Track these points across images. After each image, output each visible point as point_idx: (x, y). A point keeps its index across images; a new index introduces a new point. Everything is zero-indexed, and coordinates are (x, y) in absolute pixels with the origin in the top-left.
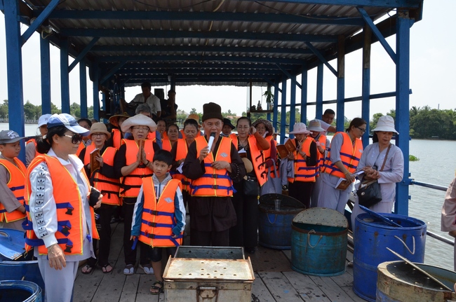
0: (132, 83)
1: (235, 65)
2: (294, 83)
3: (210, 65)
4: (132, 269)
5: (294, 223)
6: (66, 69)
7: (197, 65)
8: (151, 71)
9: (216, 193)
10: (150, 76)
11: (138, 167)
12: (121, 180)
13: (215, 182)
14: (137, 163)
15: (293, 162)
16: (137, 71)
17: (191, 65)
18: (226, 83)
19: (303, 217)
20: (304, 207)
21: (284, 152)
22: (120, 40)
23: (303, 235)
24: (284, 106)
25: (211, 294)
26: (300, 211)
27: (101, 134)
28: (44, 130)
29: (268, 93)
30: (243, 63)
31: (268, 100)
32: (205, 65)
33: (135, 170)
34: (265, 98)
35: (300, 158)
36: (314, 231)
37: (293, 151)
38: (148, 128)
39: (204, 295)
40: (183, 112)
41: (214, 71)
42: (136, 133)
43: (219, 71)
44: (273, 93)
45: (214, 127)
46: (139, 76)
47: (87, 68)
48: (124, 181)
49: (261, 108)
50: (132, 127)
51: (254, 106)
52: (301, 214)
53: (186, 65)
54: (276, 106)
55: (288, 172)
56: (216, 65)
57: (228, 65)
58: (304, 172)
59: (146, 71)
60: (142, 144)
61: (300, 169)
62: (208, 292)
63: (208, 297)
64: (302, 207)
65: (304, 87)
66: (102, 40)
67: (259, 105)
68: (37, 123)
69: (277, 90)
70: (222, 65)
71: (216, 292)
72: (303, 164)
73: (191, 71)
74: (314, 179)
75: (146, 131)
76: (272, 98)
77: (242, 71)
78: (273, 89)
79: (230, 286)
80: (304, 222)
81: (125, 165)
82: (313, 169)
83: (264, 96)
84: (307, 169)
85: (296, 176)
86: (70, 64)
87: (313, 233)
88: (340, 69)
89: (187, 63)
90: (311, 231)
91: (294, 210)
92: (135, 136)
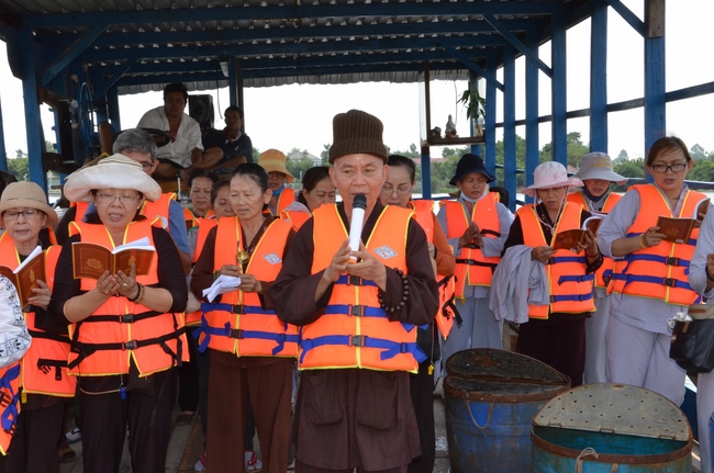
0: (137, 84)
1: (382, 27)
2: (534, 65)
3: (321, 30)
5: (539, 429)
7: (289, 31)
8: (177, 51)
10: (176, 64)
12: (71, 329)
13: (358, 326)
16: (141, 53)
17: (273, 31)
18: (366, 75)
19: (561, 411)
20: (564, 383)
23: (563, 461)
24: (510, 124)
26: (554, 395)
29: (471, 94)
30: (402, 18)
31: (472, 112)
32: (307, 31)
34: (464, 108)
36: (593, 452)
40: (305, 153)
41: (332, 45)
42: (103, 206)
43: (346, 44)
44: (482, 93)
46: (150, 66)
48: (76, 334)
49: (454, 132)
50: (94, 192)
51: (437, 131)
52: (556, 402)
53: (260, 32)
54: (491, 126)
56: (335, 29)
57: (366, 27)
59: (163, 51)
61: (563, 280)
64: (559, 383)
65: (558, 72)
67: (450, 125)
69: (492, 84)
70: (351, 28)
73: (276, 46)
75: (132, 203)
76: (480, 107)
77: (401, 43)
78: (482, 84)
80: (566, 424)
83: (461, 104)
85: (555, 299)
87: (591, 458)
88: (652, 15)
89: (262, 27)
90: (585, 453)
91: (538, 392)
92: (102, 214)
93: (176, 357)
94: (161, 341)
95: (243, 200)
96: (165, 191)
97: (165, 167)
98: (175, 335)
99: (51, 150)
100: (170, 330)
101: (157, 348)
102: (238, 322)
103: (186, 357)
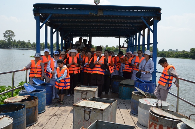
0: (76, 36)
4: (70, 95)
5: (120, 84)
6: (52, 34)
9: (98, 72)
11: (72, 64)
13: (98, 69)
14: (72, 63)
15: (125, 64)
21: (122, 60)
22: (70, 24)
23: (121, 87)
25: (85, 94)
27: (64, 54)
28: (45, 53)
33: (71, 65)
35: (127, 63)
37: (126, 61)
38: (75, 53)
39: (83, 94)
45: (99, 53)
46: (78, 34)
47: (59, 32)
50: (71, 53)
51: (121, 46)
55: (123, 68)
58: (128, 68)
60: (73, 58)
61: (127, 67)
62: (84, 93)
63: (84, 95)
66: (64, 24)
67: (123, 45)
68: (44, 51)
71: (86, 93)
72: (128, 66)
74: (131, 71)
75: (75, 54)
79: (90, 92)
81: (68, 64)
82: (131, 68)
84: (129, 67)
85: (125, 69)
86: (53, 32)
90: (123, 86)
92: (71, 55)
93: (78, 72)
94: (77, 70)
95: (89, 55)
96: (78, 53)
97: (79, 49)
98: (79, 70)
99: (64, 46)
100: (78, 69)
101: (76, 71)
102: (87, 69)
103: (80, 72)
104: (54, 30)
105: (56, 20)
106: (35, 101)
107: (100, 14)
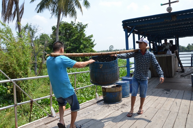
104: (141, 36)
105: (141, 29)
106: (119, 88)
107: (174, 19)
